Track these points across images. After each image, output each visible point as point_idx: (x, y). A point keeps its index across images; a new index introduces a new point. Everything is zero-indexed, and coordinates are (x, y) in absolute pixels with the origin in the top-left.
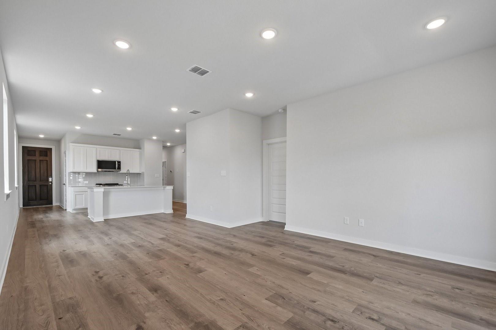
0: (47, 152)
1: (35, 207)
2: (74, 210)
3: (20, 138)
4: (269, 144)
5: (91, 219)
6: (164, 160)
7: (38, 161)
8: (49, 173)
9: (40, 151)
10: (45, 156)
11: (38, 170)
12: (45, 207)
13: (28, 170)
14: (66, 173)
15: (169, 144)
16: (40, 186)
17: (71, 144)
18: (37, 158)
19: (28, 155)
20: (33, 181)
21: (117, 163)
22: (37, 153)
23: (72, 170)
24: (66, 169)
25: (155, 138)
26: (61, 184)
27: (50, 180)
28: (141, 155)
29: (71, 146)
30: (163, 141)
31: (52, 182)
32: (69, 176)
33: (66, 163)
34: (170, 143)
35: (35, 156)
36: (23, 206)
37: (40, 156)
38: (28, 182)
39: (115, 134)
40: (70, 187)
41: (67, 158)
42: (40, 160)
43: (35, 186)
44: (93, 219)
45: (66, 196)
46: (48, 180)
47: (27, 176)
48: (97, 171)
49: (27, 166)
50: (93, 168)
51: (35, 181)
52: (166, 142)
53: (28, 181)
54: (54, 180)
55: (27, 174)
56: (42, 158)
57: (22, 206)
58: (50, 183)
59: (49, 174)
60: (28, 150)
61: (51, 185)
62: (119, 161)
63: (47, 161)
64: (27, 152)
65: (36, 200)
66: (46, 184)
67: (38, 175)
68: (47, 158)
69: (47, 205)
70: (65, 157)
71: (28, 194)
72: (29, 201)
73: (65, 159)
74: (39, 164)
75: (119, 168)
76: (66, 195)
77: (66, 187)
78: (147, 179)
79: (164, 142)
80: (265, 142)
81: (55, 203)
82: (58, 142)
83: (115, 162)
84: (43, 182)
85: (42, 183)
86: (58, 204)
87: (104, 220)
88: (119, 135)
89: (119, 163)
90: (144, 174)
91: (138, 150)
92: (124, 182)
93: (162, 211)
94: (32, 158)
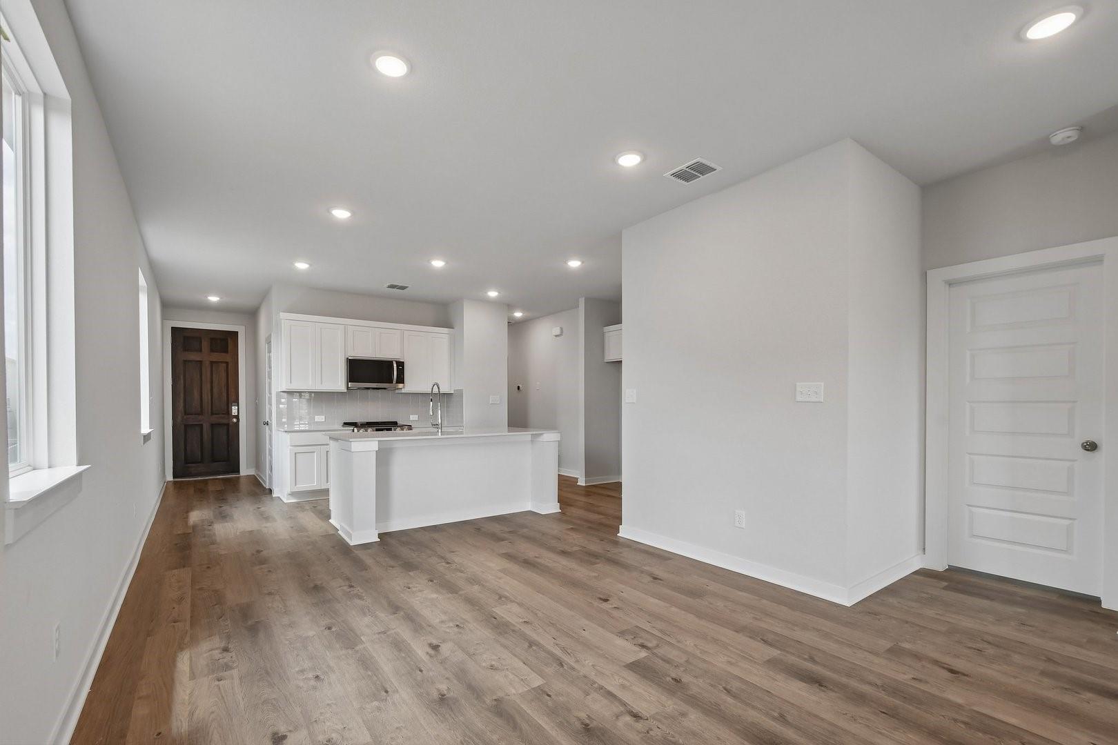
0: (226, 341)
1: (199, 478)
2: (293, 494)
3: (167, 306)
4: (950, 284)
5: (340, 532)
7: (207, 364)
8: (232, 396)
9: (212, 339)
10: (221, 351)
11: (206, 387)
12: (222, 479)
13: (185, 387)
14: (270, 394)
15: (519, 314)
16: (212, 425)
17: (283, 315)
18: (206, 356)
19: (184, 349)
20: (195, 414)
21: (395, 365)
22: (205, 345)
23: (284, 386)
24: (270, 384)
25: (493, 294)
26: (259, 423)
27: (234, 410)
28: (455, 345)
29: (283, 321)
30: (508, 306)
31: (237, 417)
32: (279, 402)
33: (270, 367)
34: (523, 309)
35: (201, 351)
36: (174, 477)
37: (212, 351)
38: (185, 417)
39: (391, 287)
40: (280, 432)
41: (272, 354)
42: (212, 363)
43: (201, 426)
44: (350, 536)
45: (271, 455)
46: (228, 412)
47: (182, 401)
48: (348, 388)
49: (182, 377)
50: (337, 381)
51: (201, 413)
52: (514, 309)
53: (186, 413)
54: (242, 410)
55: (182, 395)
56: (216, 357)
57: (170, 478)
58: (235, 420)
59: (232, 398)
60: (185, 337)
61: (237, 424)
62: (402, 360)
63: (227, 363)
64: (183, 341)
65: (202, 462)
66: (225, 421)
67: (206, 397)
68: (227, 358)
69: (228, 473)
70: (270, 352)
71: (185, 449)
72: (187, 466)
73: (270, 357)
74: (209, 372)
75: (401, 380)
76: (270, 451)
77: (271, 430)
78: (469, 411)
80: (937, 277)
81: (245, 470)
82: (251, 315)
83: (392, 362)
84: (217, 416)
85: (214, 419)
86: (252, 472)
87: (380, 536)
88: (403, 288)
89: (401, 365)
90: (461, 396)
91: (445, 330)
92: (411, 419)
93: (528, 506)
94: (193, 356)
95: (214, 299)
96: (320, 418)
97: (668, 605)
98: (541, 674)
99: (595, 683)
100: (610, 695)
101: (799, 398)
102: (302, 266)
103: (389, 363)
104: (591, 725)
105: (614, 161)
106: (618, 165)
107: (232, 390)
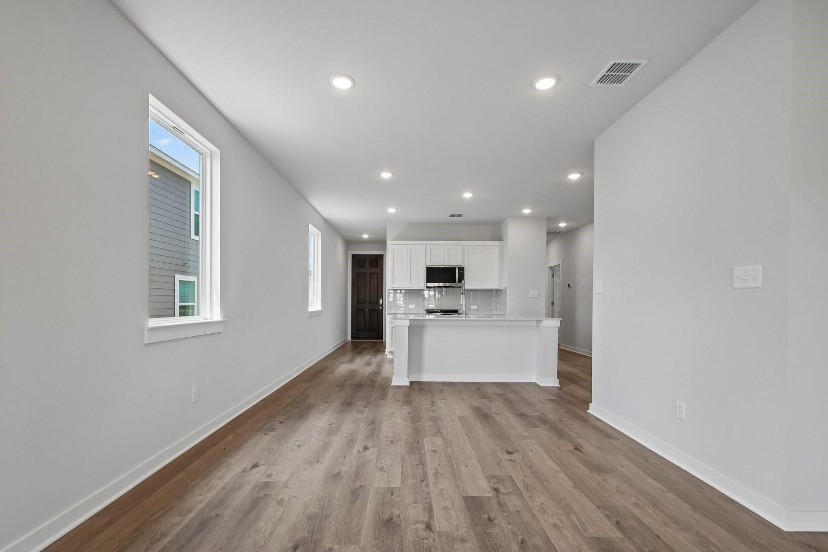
0: (378, 261)
1: (364, 340)
2: (390, 353)
3: (349, 243)
6: (552, 264)
7: (368, 274)
9: (370, 260)
10: (375, 267)
11: (367, 291)
12: (373, 342)
13: (357, 288)
15: (562, 225)
16: (370, 310)
18: (367, 270)
19: (358, 267)
20: (362, 304)
21: (457, 270)
22: (367, 264)
23: (391, 286)
25: (527, 211)
27: (381, 301)
28: (503, 252)
30: (547, 218)
31: (382, 305)
32: (389, 295)
34: (566, 220)
35: (365, 267)
36: (352, 339)
37: (371, 267)
38: (357, 305)
39: (452, 216)
42: (370, 274)
43: (365, 310)
46: (378, 302)
47: (356, 297)
48: (426, 286)
49: (356, 283)
50: (419, 281)
51: (365, 303)
52: (558, 220)
53: (358, 303)
54: (385, 301)
55: (356, 293)
56: (372, 270)
57: (349, 339)
58: (381, 307)
59: (380, 294)
60: (357, 260)
61: (382, 310)
62: (462, 266)
63: (378, 273)
64: (356, 262)
65: (365, 331)
66: (376, 308)
67: (368, 295)
68: (378, 270)
69: (377, 339)
71: (357, 322)
72: (358, 333)
74: (369, 279)
75: (461, 278)
78: (511, 302)
79: (551, 220)
83: (454, 269)
84: (372, 305)
85: (371, 307)
87: (411, 383)
88: (460, 216)
89: (461, 269)
90: (506, 291)
91: (497, 243)
92: (472, 308)
93: (533, 379)
94: (362, 270)
95: (365, 236)
96: (412, 307)
97: (559, 469)
98: (403, 482)
99: (430, 498)
100: (430, 509)
101: (736, 285)
102: (392, 210)
103: (453, 269)
104: (394, 520)
105: (532, 87)
106: (536, 89)
107: (380, 291)
